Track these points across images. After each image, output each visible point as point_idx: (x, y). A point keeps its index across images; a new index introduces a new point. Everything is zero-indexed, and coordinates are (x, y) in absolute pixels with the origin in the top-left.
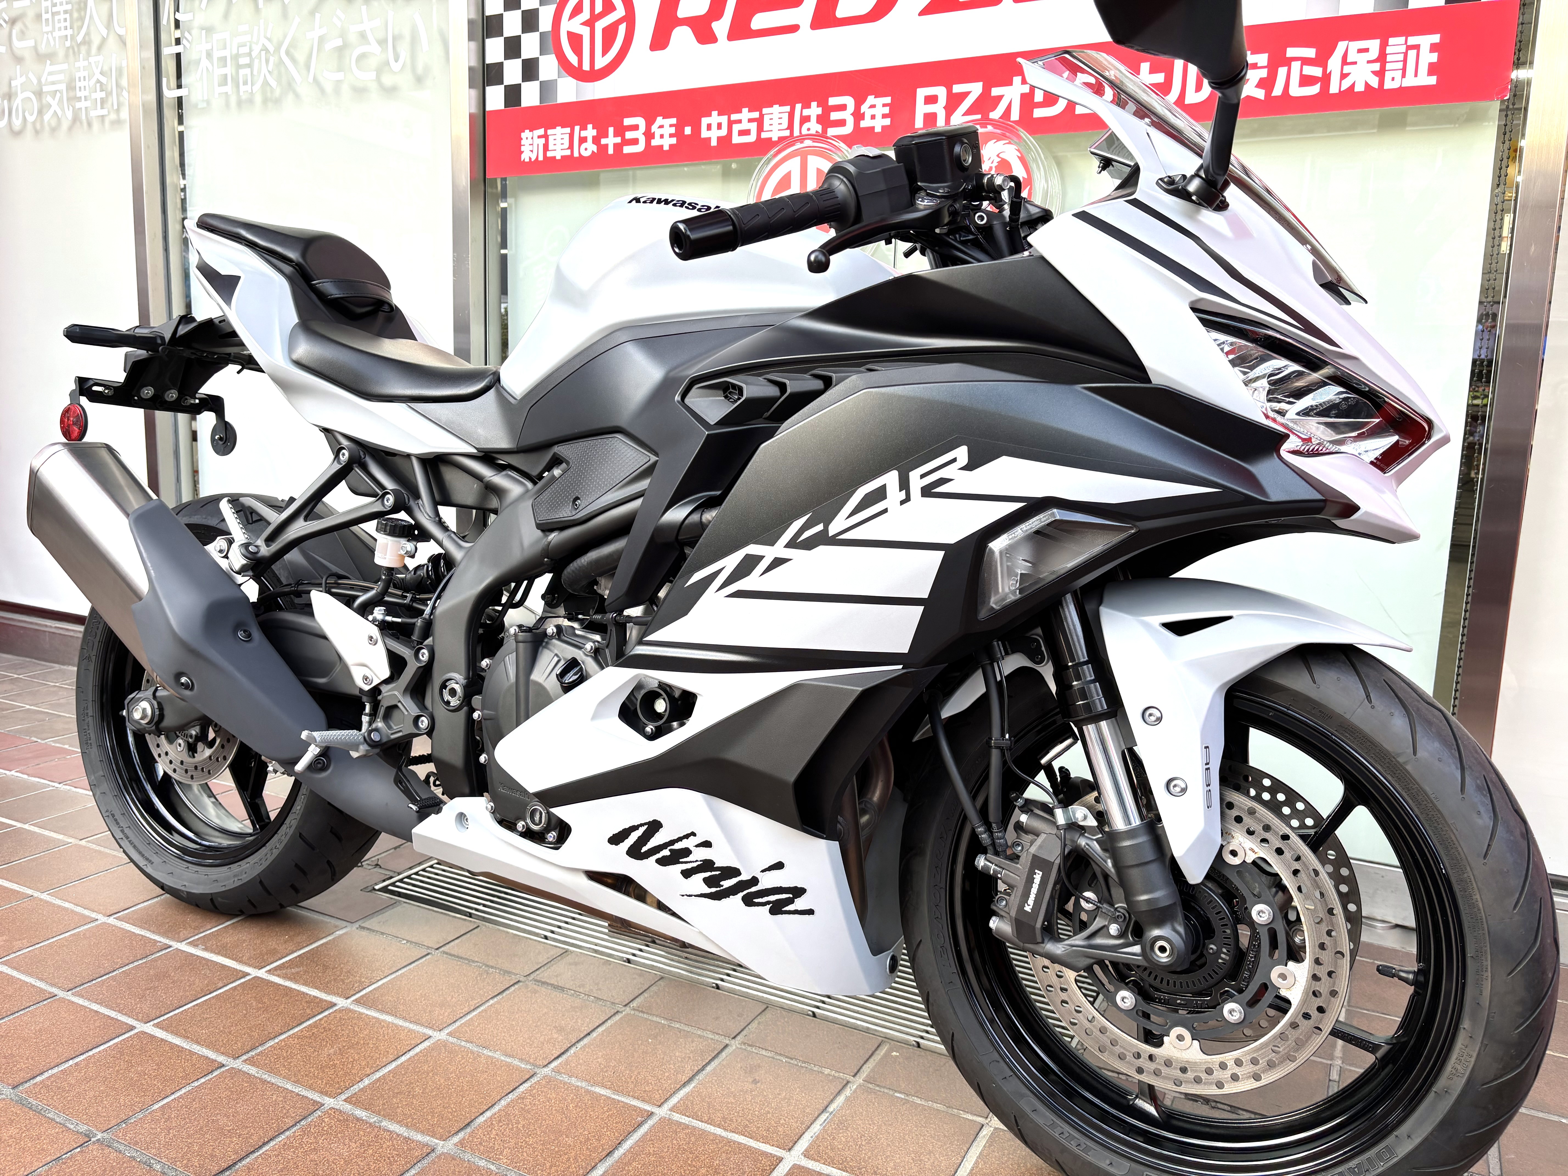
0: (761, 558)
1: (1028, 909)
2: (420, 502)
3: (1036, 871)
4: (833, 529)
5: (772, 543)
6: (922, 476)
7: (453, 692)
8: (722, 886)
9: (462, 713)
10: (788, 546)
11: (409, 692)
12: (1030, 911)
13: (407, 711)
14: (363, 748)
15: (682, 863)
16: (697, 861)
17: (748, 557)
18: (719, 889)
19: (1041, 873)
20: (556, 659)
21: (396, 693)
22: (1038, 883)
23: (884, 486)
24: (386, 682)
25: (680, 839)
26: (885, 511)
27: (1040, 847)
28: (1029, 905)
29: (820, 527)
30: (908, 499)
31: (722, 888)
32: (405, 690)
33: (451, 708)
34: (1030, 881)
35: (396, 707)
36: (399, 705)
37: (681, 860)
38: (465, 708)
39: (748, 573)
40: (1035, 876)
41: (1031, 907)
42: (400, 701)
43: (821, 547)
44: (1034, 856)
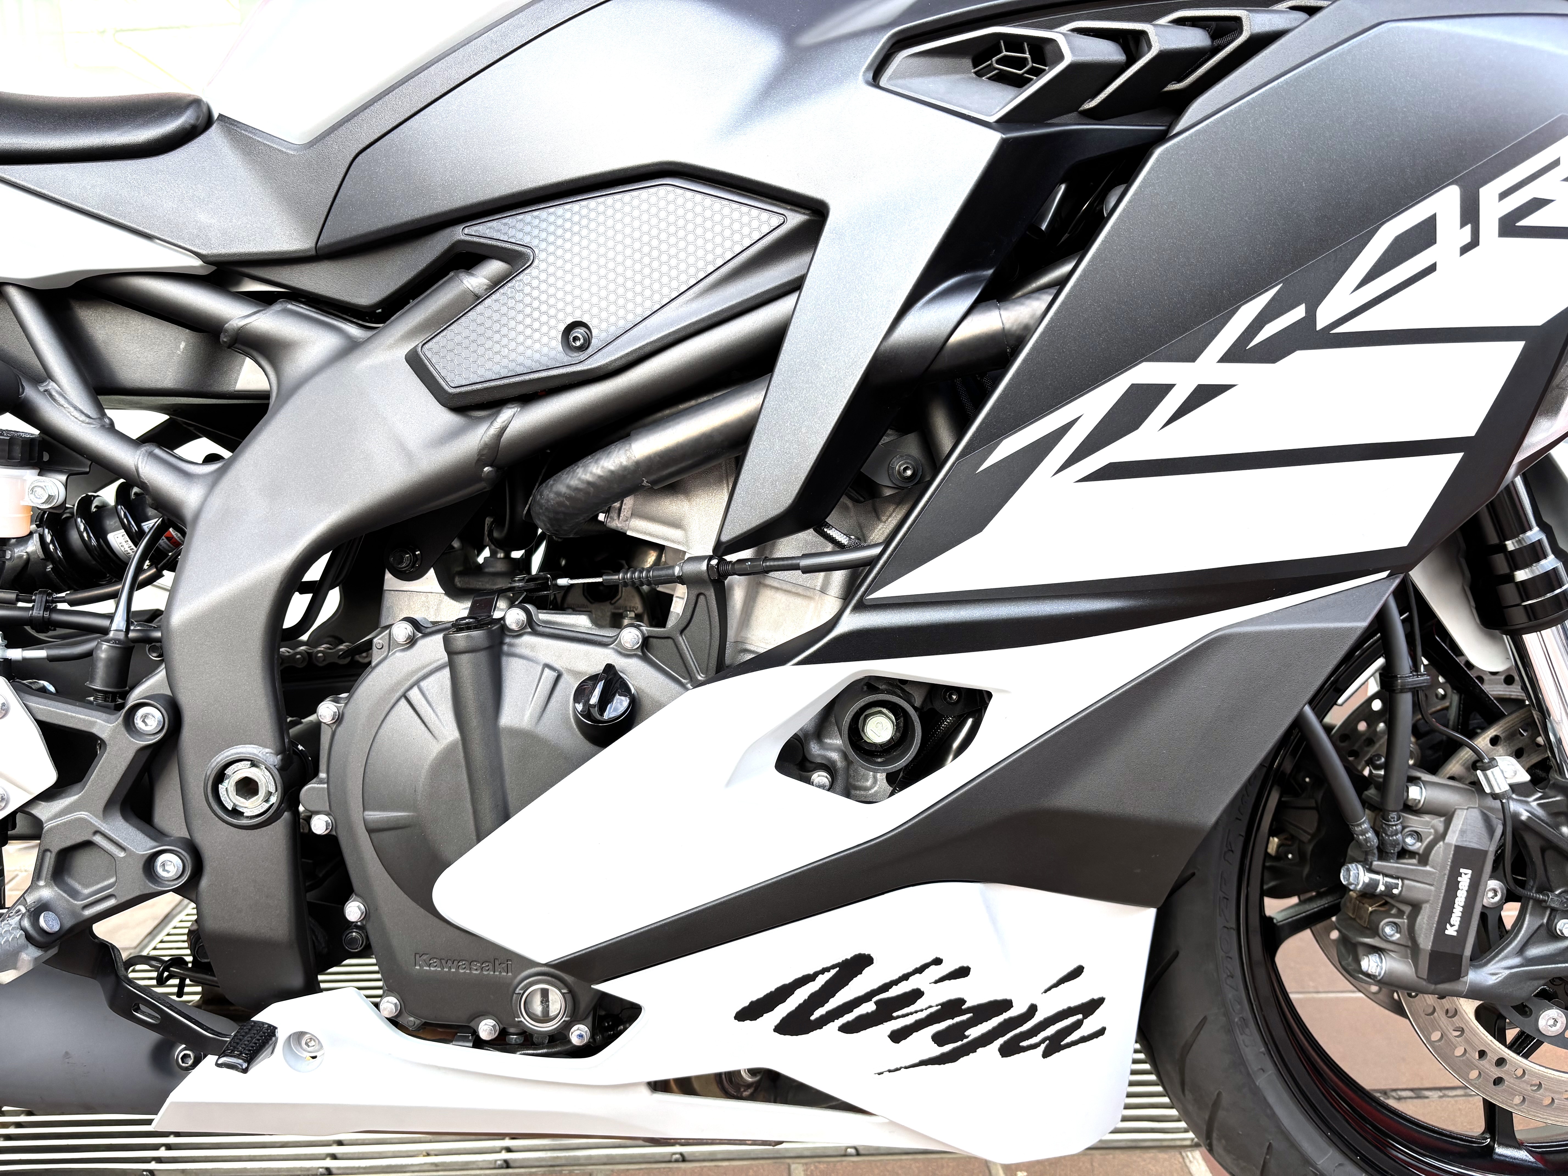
0: (1166, 389)
1: (1451, 931)
2: (51, 386)
3: (1462, 870)
4: (1325, 315)
5: (1192, 357)
6: (1503, 195)
7: (248, 787)
8: (967, 1037)
9: (279, 829)
10: (1226, 358)
11: (118, 807)
12: (1455, 934)
13: (123, 848)
14: (29, 956)
15: (898, 1017)
16: (930, 1007)
17: (1135, 390)
18: (959, 1043)
19: (1470, 872)
20: (549, 675)
21: (83, 814)
22: (1466, 888)
23: (1433, 219)
24: (48, 795)
25: (905, 977)
26: (1432, 269)
27: (1463, 832)
28: (1452, 926)
29: (1298, 313)
30: (1474, 243)
31: (965, 1041)
32: (108, 806)
33: (244, 822)
34: (1452, 887)
35: (88, 844)
36: (98, 839)
37: (895, 1014)
38: (286, 815)
39: (1134, 425)
40: (1459, 879)
41: (1456, 928)
42: (96, 832)
43: (1298, 353)
44: (1458, 848)
